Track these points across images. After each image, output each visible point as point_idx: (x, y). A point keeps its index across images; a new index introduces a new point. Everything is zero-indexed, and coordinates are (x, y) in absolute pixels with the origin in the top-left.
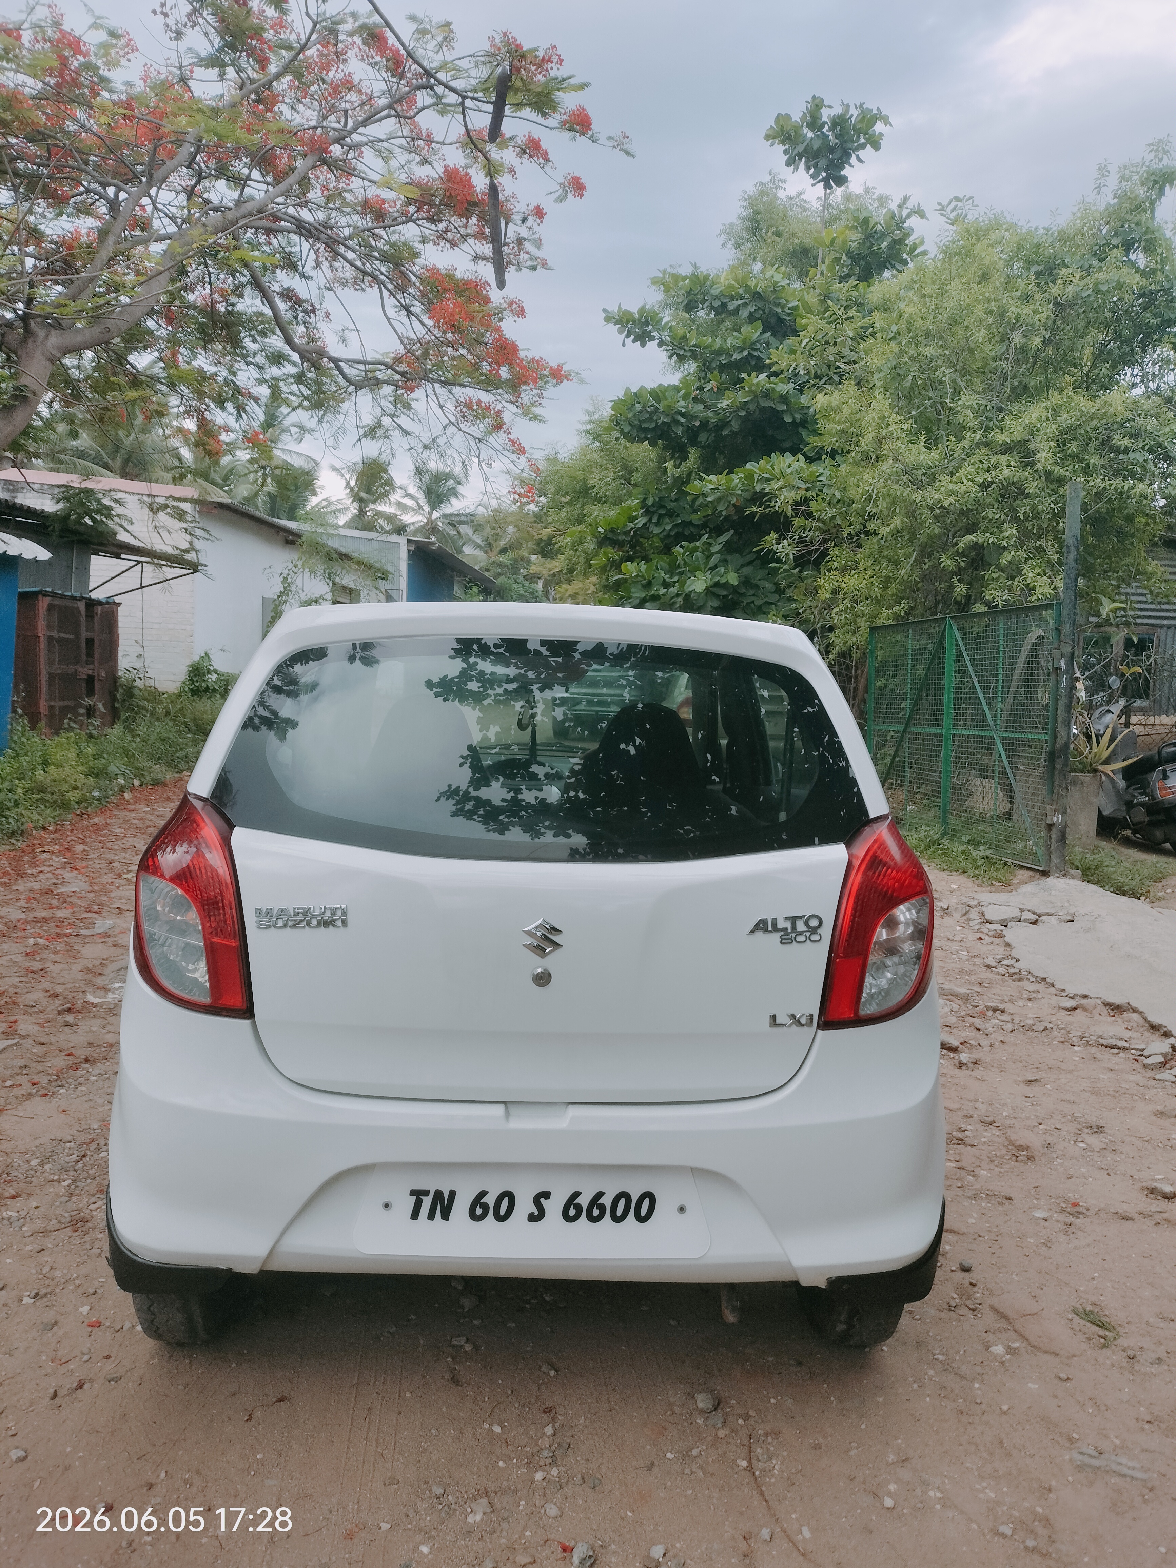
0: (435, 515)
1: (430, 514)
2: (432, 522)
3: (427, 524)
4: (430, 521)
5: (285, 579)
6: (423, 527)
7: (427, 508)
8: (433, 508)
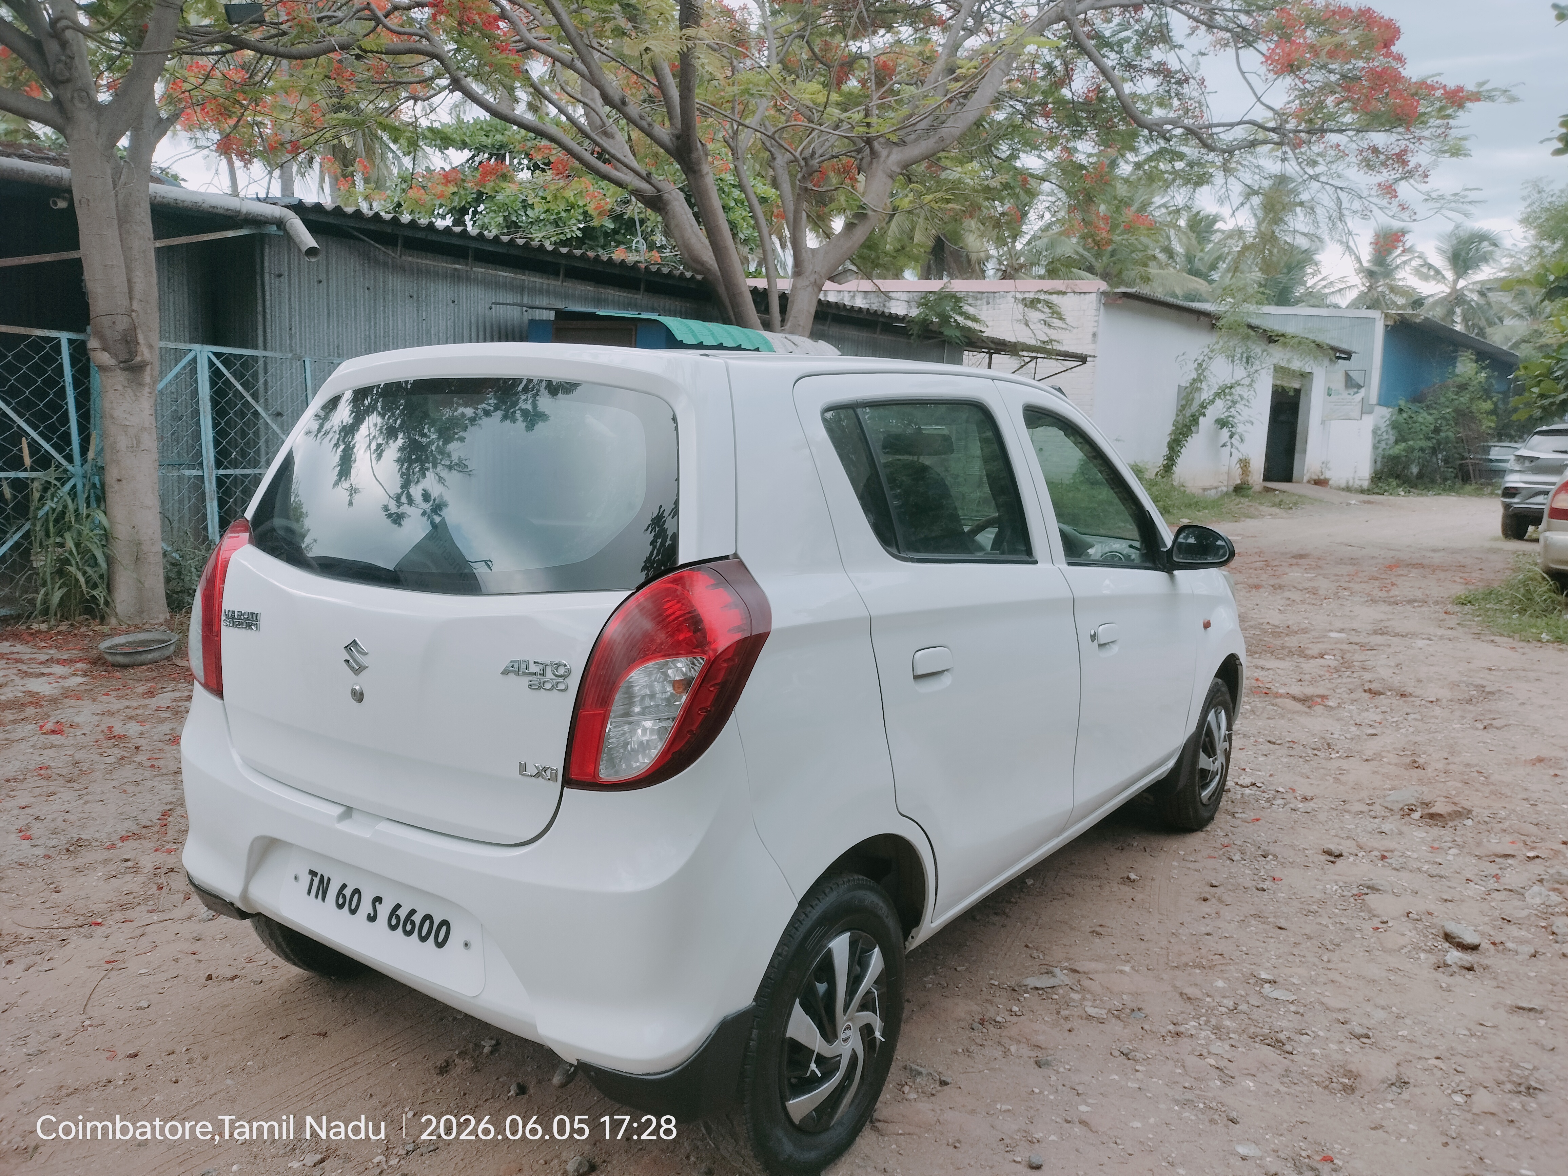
0: (1461, 283)
1: (1456, 282)
2: (1457, 290)
3: (1450, 294)
4: (1454, 289)
5: (1200, 365)
6: (1445, 298)
7: (1449, 275)
8: (1459, 275)
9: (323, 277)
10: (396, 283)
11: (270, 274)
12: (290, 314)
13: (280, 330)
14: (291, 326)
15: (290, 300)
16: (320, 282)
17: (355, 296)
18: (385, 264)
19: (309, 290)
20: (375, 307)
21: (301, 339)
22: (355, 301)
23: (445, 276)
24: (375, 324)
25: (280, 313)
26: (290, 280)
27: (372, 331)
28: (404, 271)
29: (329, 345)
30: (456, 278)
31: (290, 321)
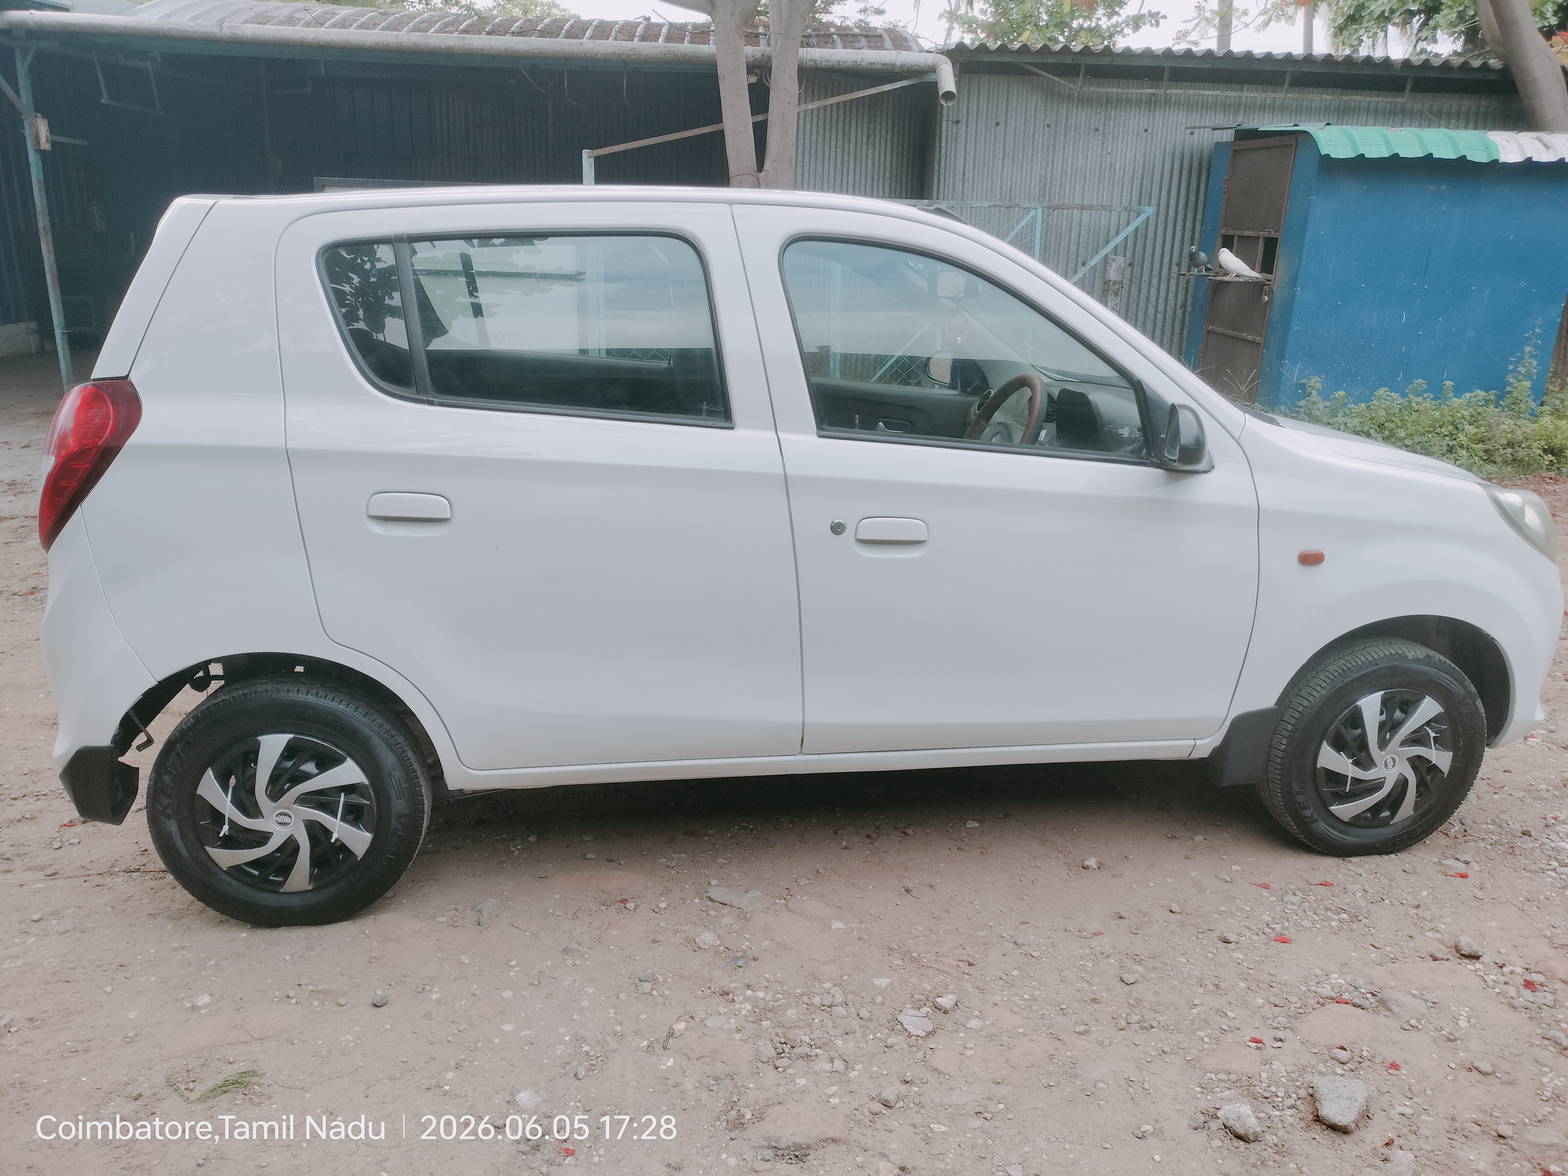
9: (1002, 119)
10: (1080, 116)
11: (948, 121)
12: (965, 160)
13: (954, 177)
14: (964, 172)
15: (965, 146)
16: (998, 124)
17: (1034, 135)
18: (1069, 98)
19: (986, 133)
20: (1054, 145)
21: (973, 185)
22: (1034, 140)
23: (1139, 103)
24: (1053, 162)
25: (956, 158)
26: (967, 125)
27: (1049, 171)
28: (1092, 102)
29: (1001, 189)
30: (1151, 103)
31: (964, 167)
